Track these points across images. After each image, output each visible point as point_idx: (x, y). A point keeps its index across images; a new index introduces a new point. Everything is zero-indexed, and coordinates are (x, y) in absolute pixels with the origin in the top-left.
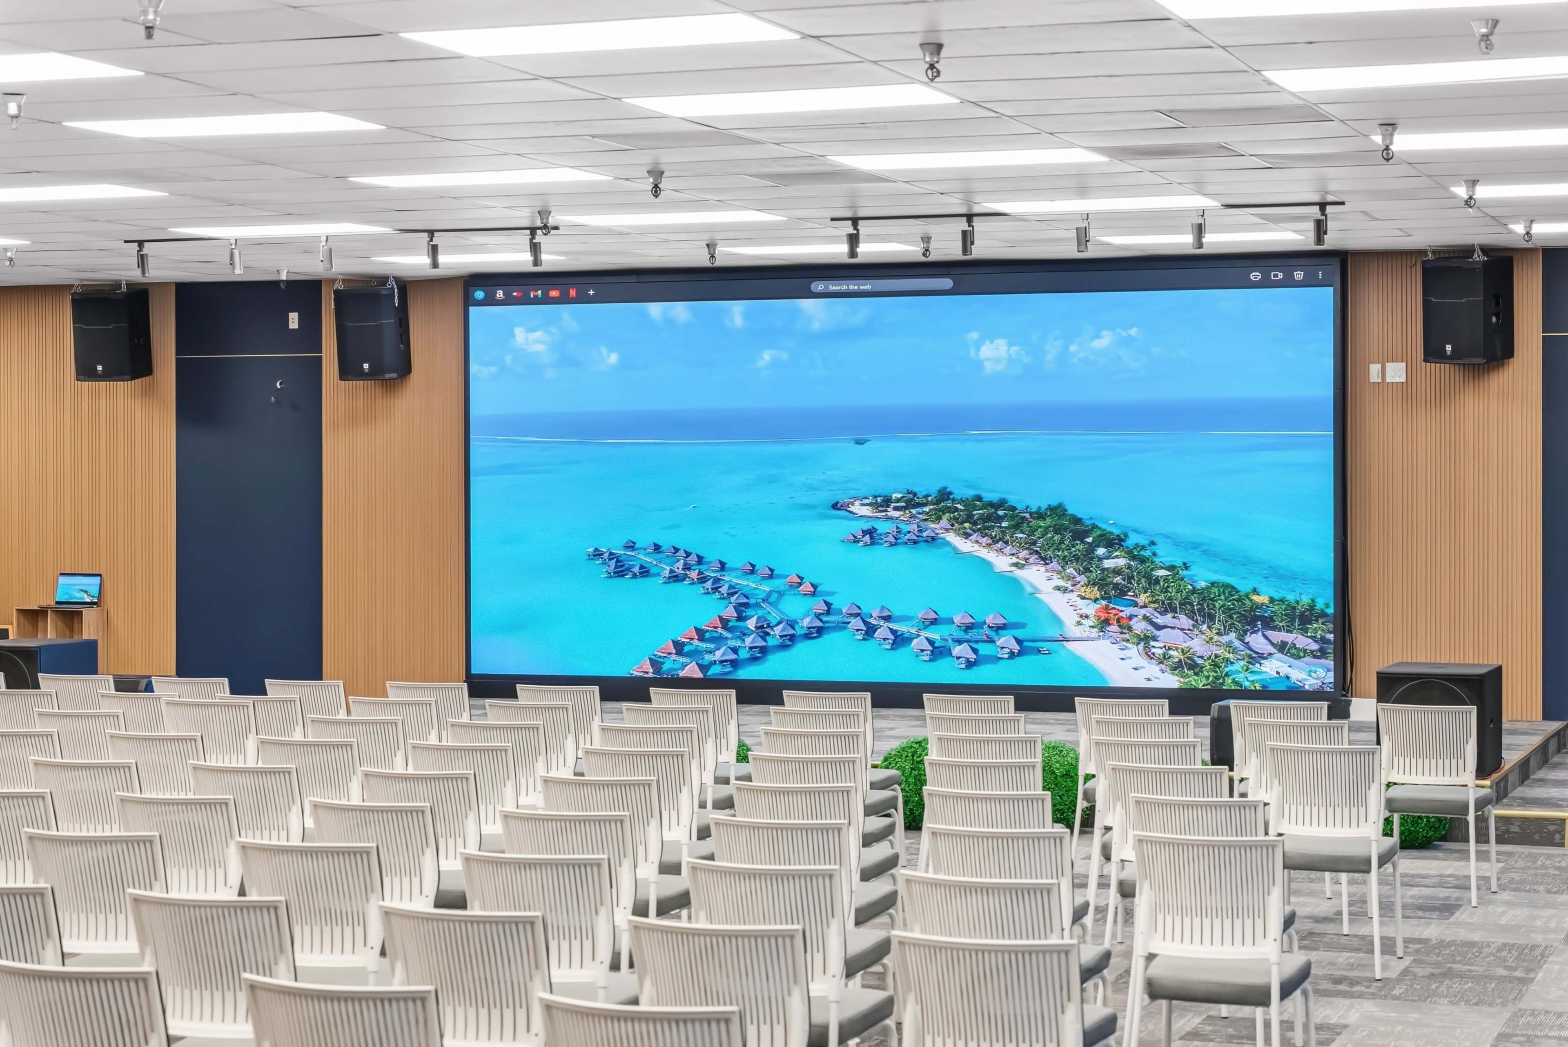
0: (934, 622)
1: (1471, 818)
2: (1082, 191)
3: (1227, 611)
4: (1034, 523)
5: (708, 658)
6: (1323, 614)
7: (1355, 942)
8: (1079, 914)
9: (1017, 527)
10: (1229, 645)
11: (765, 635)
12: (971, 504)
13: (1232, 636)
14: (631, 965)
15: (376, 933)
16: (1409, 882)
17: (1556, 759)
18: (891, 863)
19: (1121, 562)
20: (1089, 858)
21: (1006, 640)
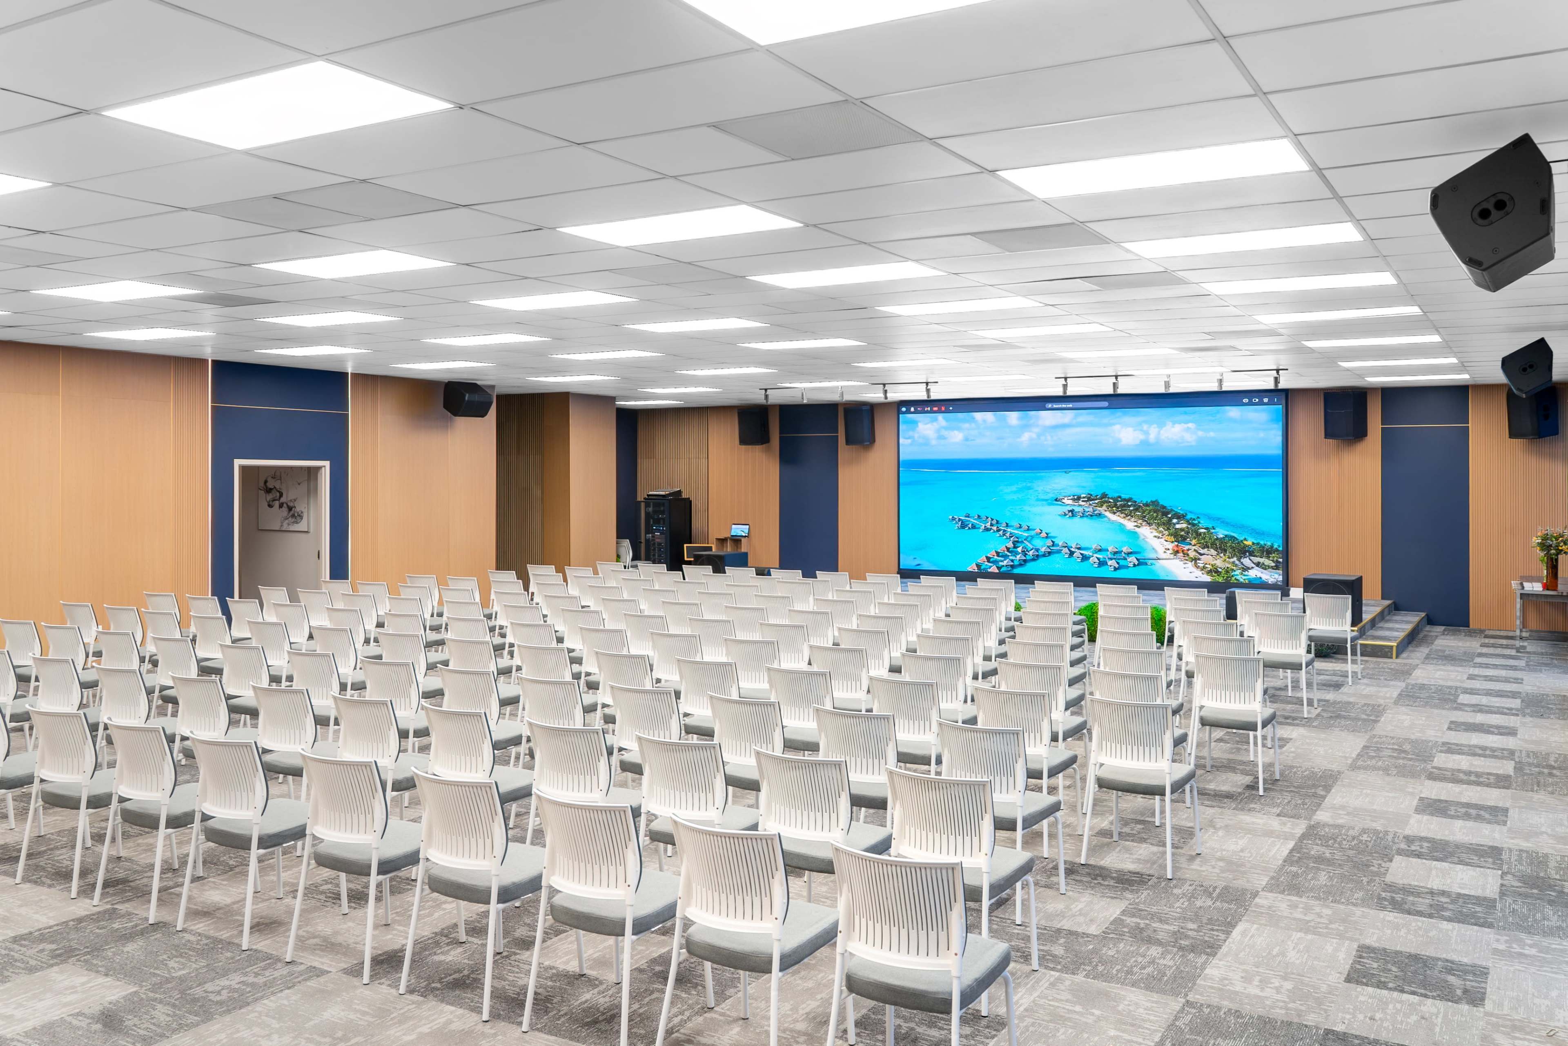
0: (1100, 550)
1: (1349, 646)
2: (1167, 365)
3: (1232, 547)
4: (1144, 508)
5: (1001, 564)
6: (1277, 550)
7: (1295, 700)
8: (1169, 684)
9: (1137, 510)
10: (1233, 562)
11: (1025, 555)
12: (1116, 500)
13: (1235, 559)
14: (973, 700)
15: (865, 684)
16: (1320, 673)
17: (1388, 618)
18: (1084, 658)
19: (1184, 526)
20: (1171, 657)
21: (1132, 559)
